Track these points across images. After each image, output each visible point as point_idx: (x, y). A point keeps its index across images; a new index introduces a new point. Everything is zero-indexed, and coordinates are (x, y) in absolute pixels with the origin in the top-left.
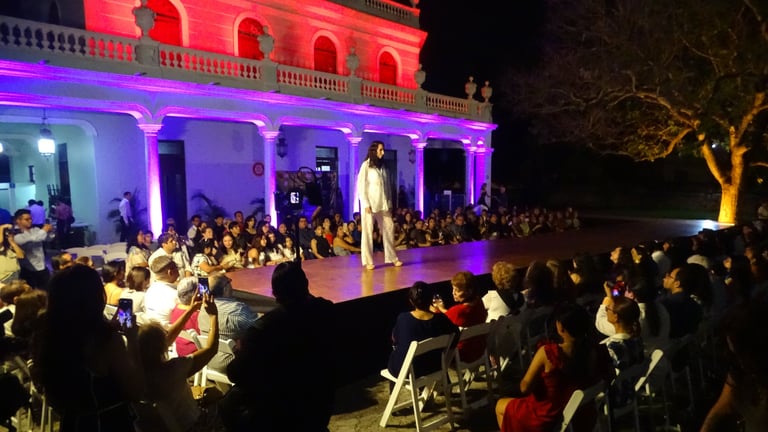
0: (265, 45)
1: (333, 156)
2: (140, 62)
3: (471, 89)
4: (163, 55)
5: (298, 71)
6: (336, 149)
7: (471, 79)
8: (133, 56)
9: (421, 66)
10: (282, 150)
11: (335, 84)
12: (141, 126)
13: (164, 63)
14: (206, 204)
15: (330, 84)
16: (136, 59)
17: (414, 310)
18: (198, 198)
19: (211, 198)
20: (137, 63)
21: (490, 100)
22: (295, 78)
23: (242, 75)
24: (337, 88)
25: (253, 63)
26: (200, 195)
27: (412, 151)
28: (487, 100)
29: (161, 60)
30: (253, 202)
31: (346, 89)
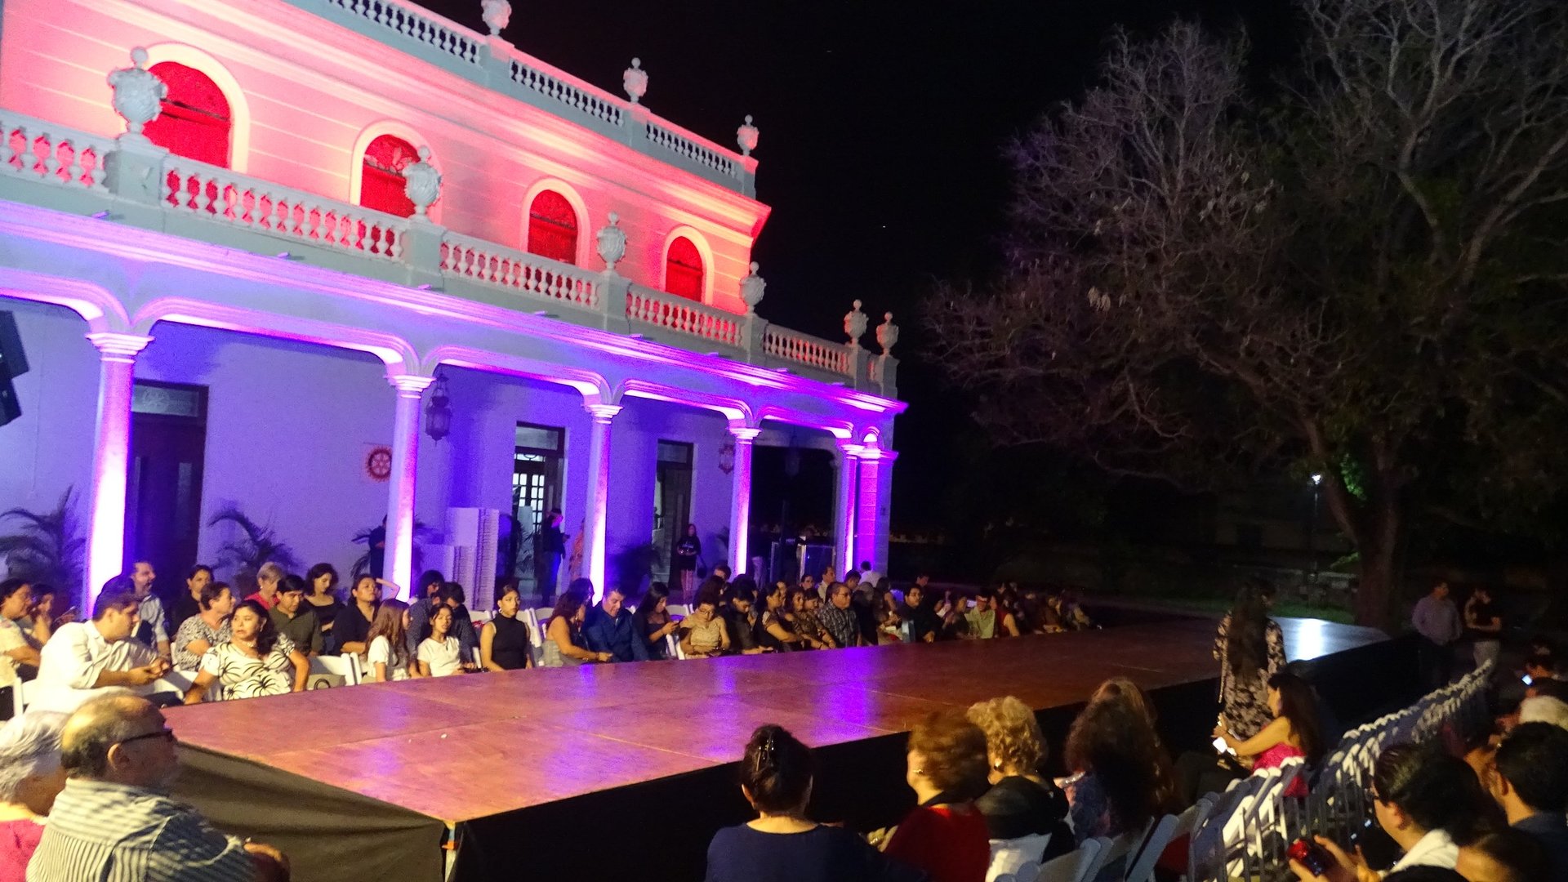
0: (419, 184)
1: (554, 447)
2: (114, 191)
3: (855, 323)
4: (173, 180)
5: (489, 250)
6: (561, 432)
7: (857, 304)
8: (98, 174)
9: (755, 267)
10: (438, 423)
11: (569, 285)
12: (96, 337)
13: (172, 199)
14: (245, 534)
15: (559, 284)
16: (104, 183)
17: (757, 816)
18: (226, 521)
19: (258, 521)
20: (106, 190)
21: (894, 351)
22: (482, 264)
23: (359, 245)
24: (573, 294)
25: (386, 221)
26: (233, 515)
27: (726, 446)
28: (886, 351)
29: (167, 191)
30: (359, 538)
31: (593, 298)
